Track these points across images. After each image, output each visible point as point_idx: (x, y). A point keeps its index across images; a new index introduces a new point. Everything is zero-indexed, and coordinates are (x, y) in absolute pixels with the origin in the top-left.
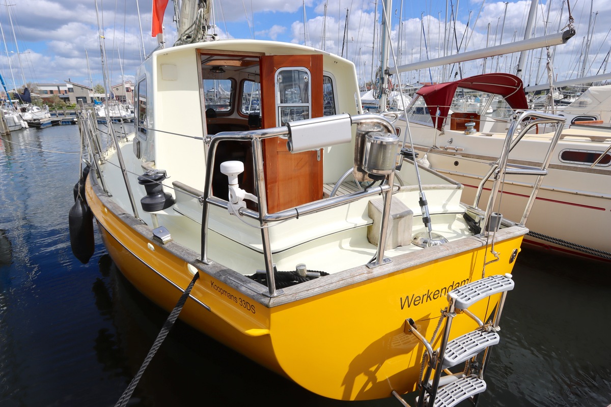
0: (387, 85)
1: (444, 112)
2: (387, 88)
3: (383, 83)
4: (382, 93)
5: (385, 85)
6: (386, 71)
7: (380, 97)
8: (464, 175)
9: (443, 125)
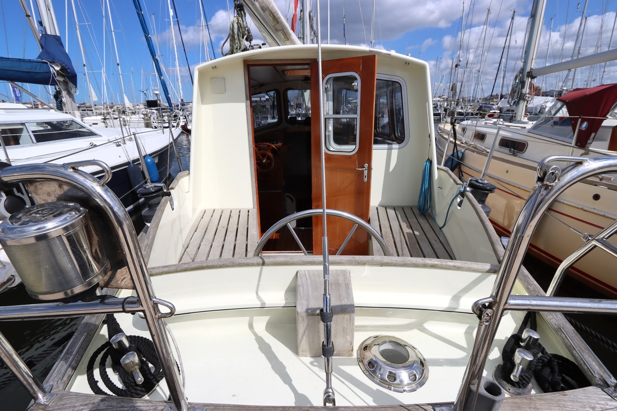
0: (528, 90)
1: (595, 126)
2: (528, 94)
3: (523, 87)
4: (520, 99)
5: (526, 90)
6: (528, 73)
7: (517, 104)
8: (606, 215)
9: (589, 141)
